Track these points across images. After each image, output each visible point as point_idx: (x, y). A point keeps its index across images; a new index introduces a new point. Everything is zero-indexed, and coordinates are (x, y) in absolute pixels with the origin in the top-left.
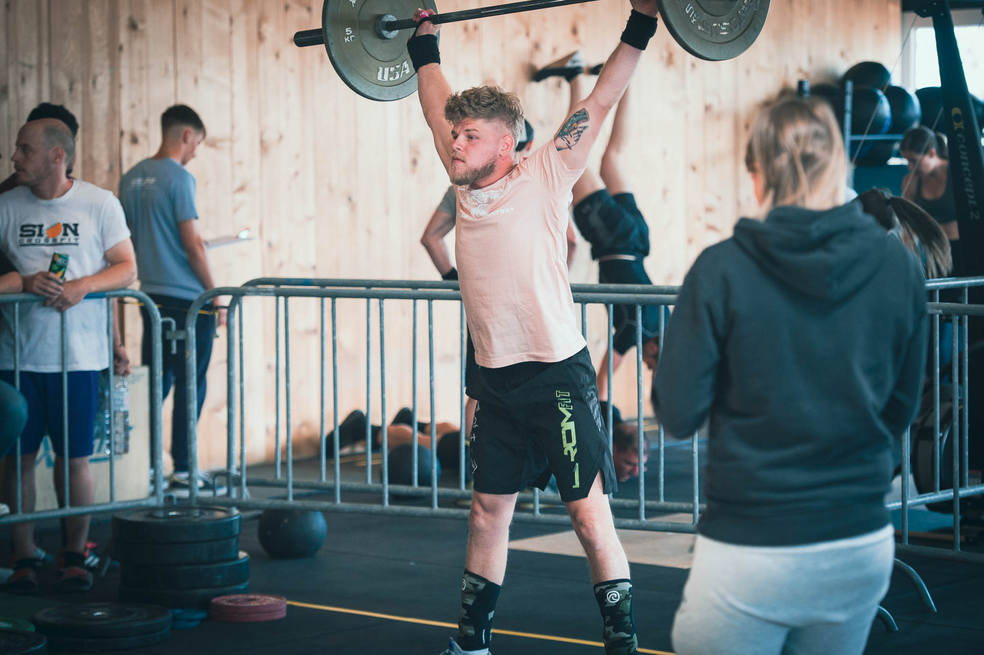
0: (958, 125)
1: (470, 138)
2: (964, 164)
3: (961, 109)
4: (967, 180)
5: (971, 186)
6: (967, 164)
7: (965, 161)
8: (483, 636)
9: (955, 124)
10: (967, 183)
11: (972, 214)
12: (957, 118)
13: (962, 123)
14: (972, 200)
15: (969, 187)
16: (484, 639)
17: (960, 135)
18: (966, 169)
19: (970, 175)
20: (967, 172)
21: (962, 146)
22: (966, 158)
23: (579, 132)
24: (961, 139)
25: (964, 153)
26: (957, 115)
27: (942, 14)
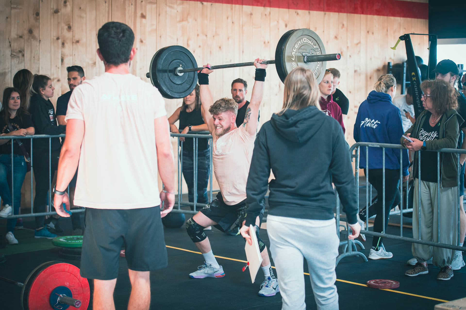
0: (414, 79)
1: (220, 119)
2: (416, 92)
3: (415, 73)
4: (417, 98)
5: (419, 100)
6: (417, 93)
7: (416, 91)
8: (198, 238)
9: (413, 78)
10: (417, 99)
11: (419, 110)
12: (414, 76)
13: (415, 78)
14: (419, 105)
15: (418, 101)
16: (199, 238)
17: (415, 82)
18: (417, 94)
19: (418, 96)
20: (417, 95)
21: (415, 86)
22: (417, 91)
23: (249, 116)
24: (415, 83)
25: (416, 89)
26: (413, 75)
27: (408, 39)
